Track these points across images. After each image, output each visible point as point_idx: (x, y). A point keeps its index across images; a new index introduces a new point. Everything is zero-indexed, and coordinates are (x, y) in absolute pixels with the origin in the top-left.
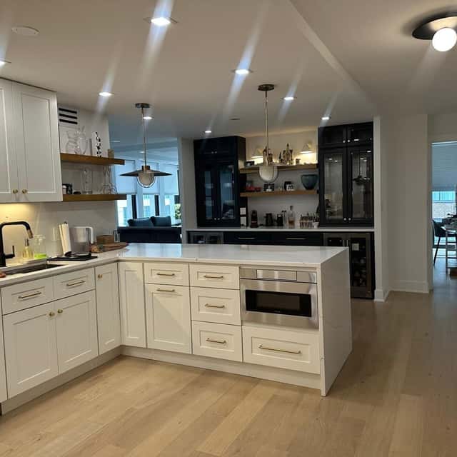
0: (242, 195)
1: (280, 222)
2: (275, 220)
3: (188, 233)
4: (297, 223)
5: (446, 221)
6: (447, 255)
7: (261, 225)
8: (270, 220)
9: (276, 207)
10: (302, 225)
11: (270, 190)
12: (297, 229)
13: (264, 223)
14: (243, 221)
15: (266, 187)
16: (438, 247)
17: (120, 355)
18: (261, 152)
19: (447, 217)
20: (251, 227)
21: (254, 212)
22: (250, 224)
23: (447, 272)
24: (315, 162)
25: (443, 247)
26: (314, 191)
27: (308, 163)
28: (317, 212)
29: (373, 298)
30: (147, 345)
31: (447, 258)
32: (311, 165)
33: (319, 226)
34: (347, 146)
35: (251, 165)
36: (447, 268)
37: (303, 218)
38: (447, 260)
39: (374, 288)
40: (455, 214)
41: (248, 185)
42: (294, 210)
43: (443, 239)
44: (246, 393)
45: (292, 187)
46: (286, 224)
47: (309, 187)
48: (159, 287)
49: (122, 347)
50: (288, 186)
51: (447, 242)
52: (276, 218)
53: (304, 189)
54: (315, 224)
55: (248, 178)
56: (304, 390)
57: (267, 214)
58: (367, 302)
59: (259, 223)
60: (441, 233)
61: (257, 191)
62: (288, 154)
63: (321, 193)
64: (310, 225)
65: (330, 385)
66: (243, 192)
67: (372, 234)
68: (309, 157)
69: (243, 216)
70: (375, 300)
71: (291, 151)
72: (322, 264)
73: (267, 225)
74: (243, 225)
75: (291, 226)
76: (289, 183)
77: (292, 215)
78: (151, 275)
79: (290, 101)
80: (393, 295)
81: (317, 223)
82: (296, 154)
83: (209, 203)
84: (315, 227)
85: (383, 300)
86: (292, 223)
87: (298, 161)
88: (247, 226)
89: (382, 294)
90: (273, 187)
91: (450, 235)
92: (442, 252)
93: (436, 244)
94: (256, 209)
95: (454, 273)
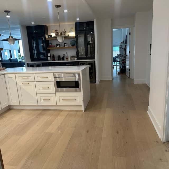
0: (48, 48)
1: (63, 59)
2: (61, 58)
3: (28, 64)
4: (69, 59)
5: (117, 57)
6: (117, 68)
7: (56, 60)
8: (59, 58)
9: (61, 53)
10: (71, 59)
11: (59, 47)
12: (69, 60)
13: (57, 59)
14: (49, 58)
15: (57, 45)
16: (114, 66)
17: (9, 109)
18: (54, 31)
19: (117, 55)
20: (53, 61)
21: (53, 55)
22: (52, 60)
23: (117, 73)
24: (75, 36)
25: (115, 66)
26: (75, 47)
27: (72, 36)
28: (76, 55)
29: (95, 82)
30: (20, 104)
31: (117, 69)
32: (73, 37)
33: (77, 60)
34: (85, 30)
35: (50, 37)
36: (117, 72)
37: (71, 57)
38: (117, 70)
39: (95, 79)
40: (119, 54)
41: (50, 45)
42: (68, 54)
43: (116, 63)
44: (59, 114)
45: (67, 45)
46: (65, 59)
47: (73, 46)
48: (22, 83)
49: (10, 106)
50: (65, 45)
51: (117, 64)
52: (62, 57)
53: (71, 46)
54: (76, 59)
55: (50, 42)
56: (77, 111)
57: (58, 56)
58: (94, 84)
59: (55, 59)
60: (115, 61)
61: (54, 47)
62: (64, 33)
63: (77, 48)
64: (74, 59)
65: (85, 108)
66: (48, 47)
67: (95, 61)
68: (72, 34)
69: (49, 56)
70: (96, 83)
71: (66, 31)
72: (82, 71)
73: (58, 60)
74: (49, 60)
75: (67, 60)
76: (66, 44)
77: (67, 56)
78: (19, 79)
79: (66, 12)
80: (101, 81)
81: (77, 58)
82: (67, 33)
83: (35, 52)
84: (76, 60)
85: (98, 83)
86: (67, 59)
87: (68, 35)
88: (51, 60)
89: (98, 81)
90: (59, 45)
91: (118, 61)
92: (115, 67)
93: (113, 65)
94: (54, 54)
95: (119, 73)
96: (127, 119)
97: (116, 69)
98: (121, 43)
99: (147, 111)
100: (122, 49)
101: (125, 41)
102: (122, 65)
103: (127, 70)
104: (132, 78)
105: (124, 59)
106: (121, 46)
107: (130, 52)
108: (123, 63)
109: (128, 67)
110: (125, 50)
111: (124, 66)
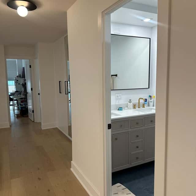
5: (12, 94)
19: (12, 92)
23: (15, 116)
40: (16, 91)
60: (11, 100)
91: (15, 100)
95: (18, 116)
96: (49, 190)
97: (13, 110)
98: (17, 77)
99: (71, 168)
100: (19, 84)
101: (21, 75)
102: (21, 105)
103: (29, 111)
104: (38, 122)
105: (23, 97)
106: (17, 81)
107: (32, 89)
108: (22, 102)
109: (30, 107)
110: (25, 85)
111: (24, 106)
